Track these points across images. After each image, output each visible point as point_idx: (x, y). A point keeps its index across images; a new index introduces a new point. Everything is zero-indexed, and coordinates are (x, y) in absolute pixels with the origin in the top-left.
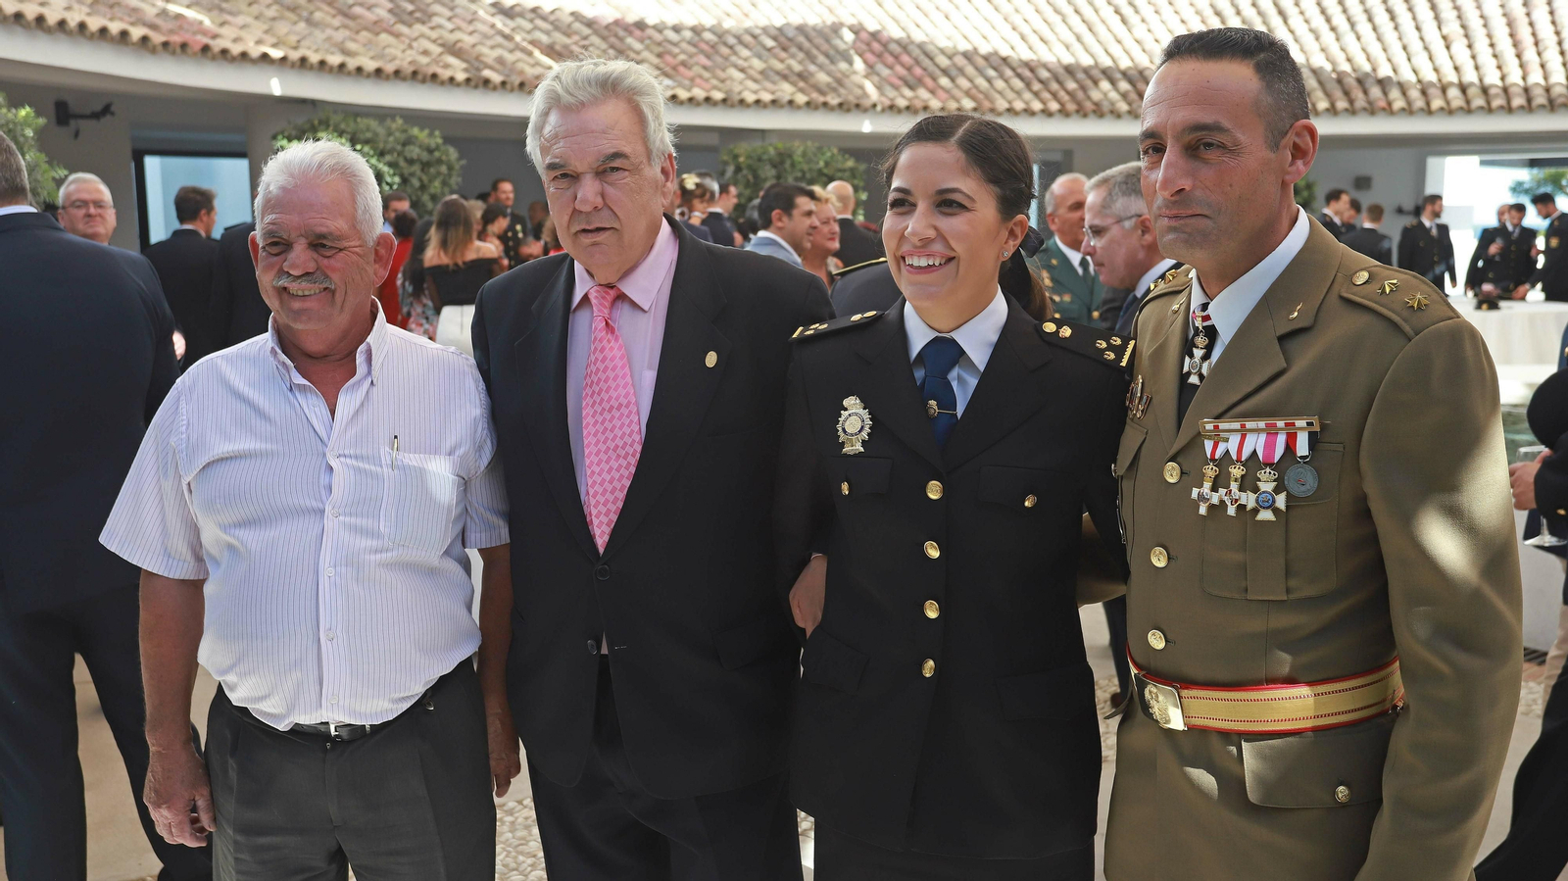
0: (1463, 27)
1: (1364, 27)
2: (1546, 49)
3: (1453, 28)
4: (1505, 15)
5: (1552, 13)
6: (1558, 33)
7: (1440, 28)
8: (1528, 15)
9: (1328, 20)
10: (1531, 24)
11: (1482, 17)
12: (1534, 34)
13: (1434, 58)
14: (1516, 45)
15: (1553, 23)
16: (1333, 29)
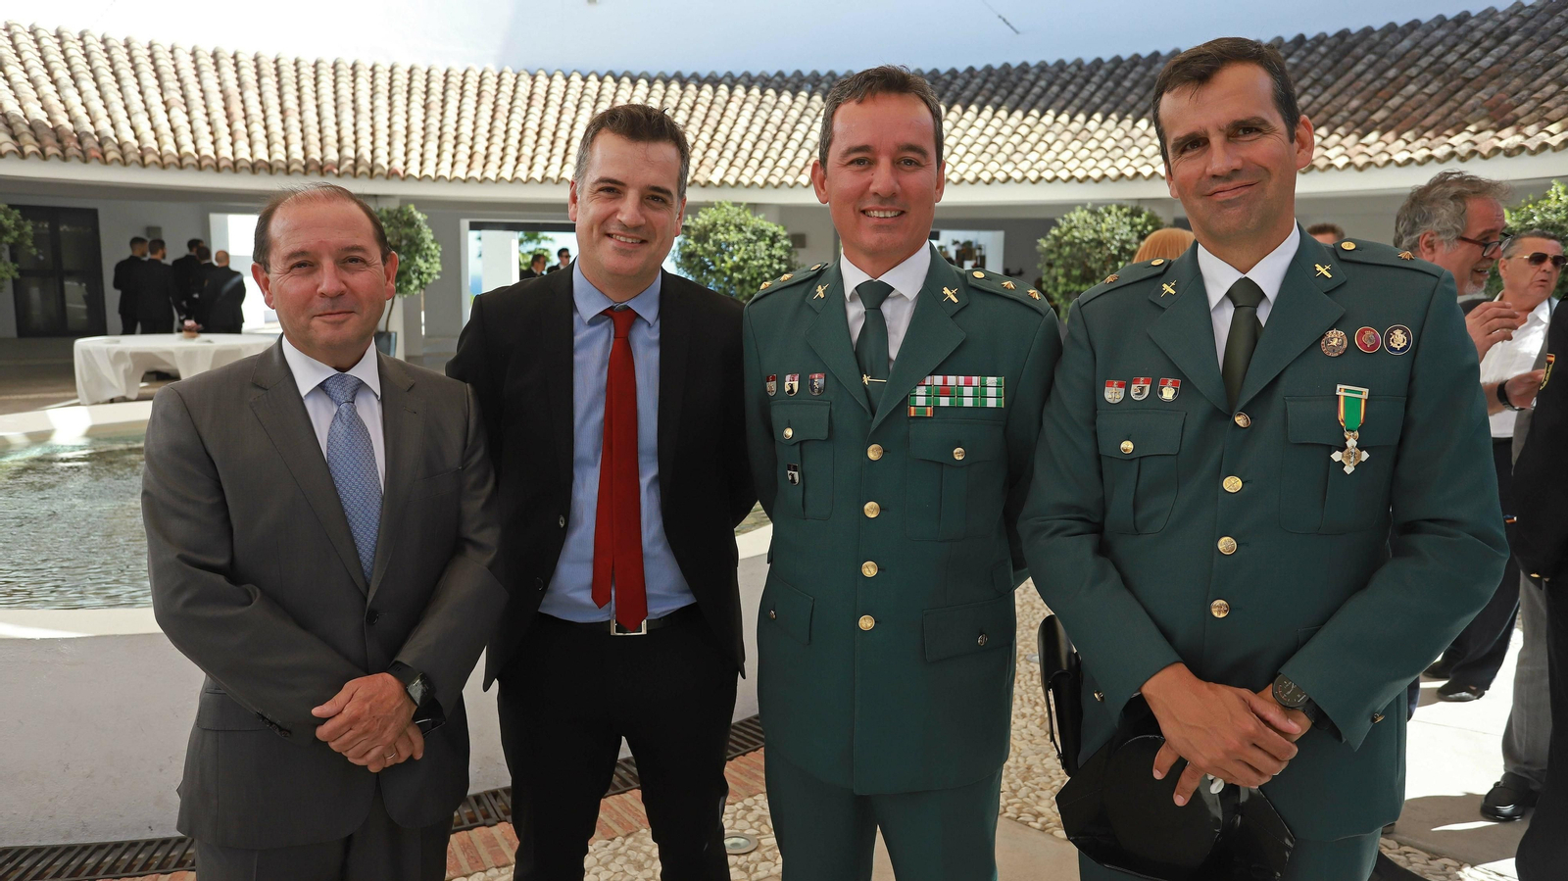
0: (184, 96)
1: (88, 85)
2: (252, 122)
3: (174, 95)
4: (221, 92)
5: (260, 95)
6: (264, 111)
7: (162, 95)
8: (241, 94)
9: (50, 74)
10: (243, 102)
11: (201, 90)
12: (244, 110)
13: (153, 119)
14: (228, 117)
15: (261, 103)
16: (54, 82)
